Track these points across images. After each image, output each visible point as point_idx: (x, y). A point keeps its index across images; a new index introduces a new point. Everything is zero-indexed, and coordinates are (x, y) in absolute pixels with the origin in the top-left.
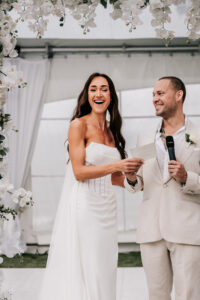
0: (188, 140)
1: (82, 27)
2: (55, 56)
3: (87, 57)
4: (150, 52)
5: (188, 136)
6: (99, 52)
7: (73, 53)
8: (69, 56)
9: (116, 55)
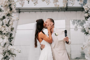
0: (56, 35)
1: (34, 3)
2: (21, 12)
3: (29, 12)
4: (47, 11)
5: (55, 34)
6: (33, 11)
7: (26, 11)
8: (25, 12)
9: (37, 12)
